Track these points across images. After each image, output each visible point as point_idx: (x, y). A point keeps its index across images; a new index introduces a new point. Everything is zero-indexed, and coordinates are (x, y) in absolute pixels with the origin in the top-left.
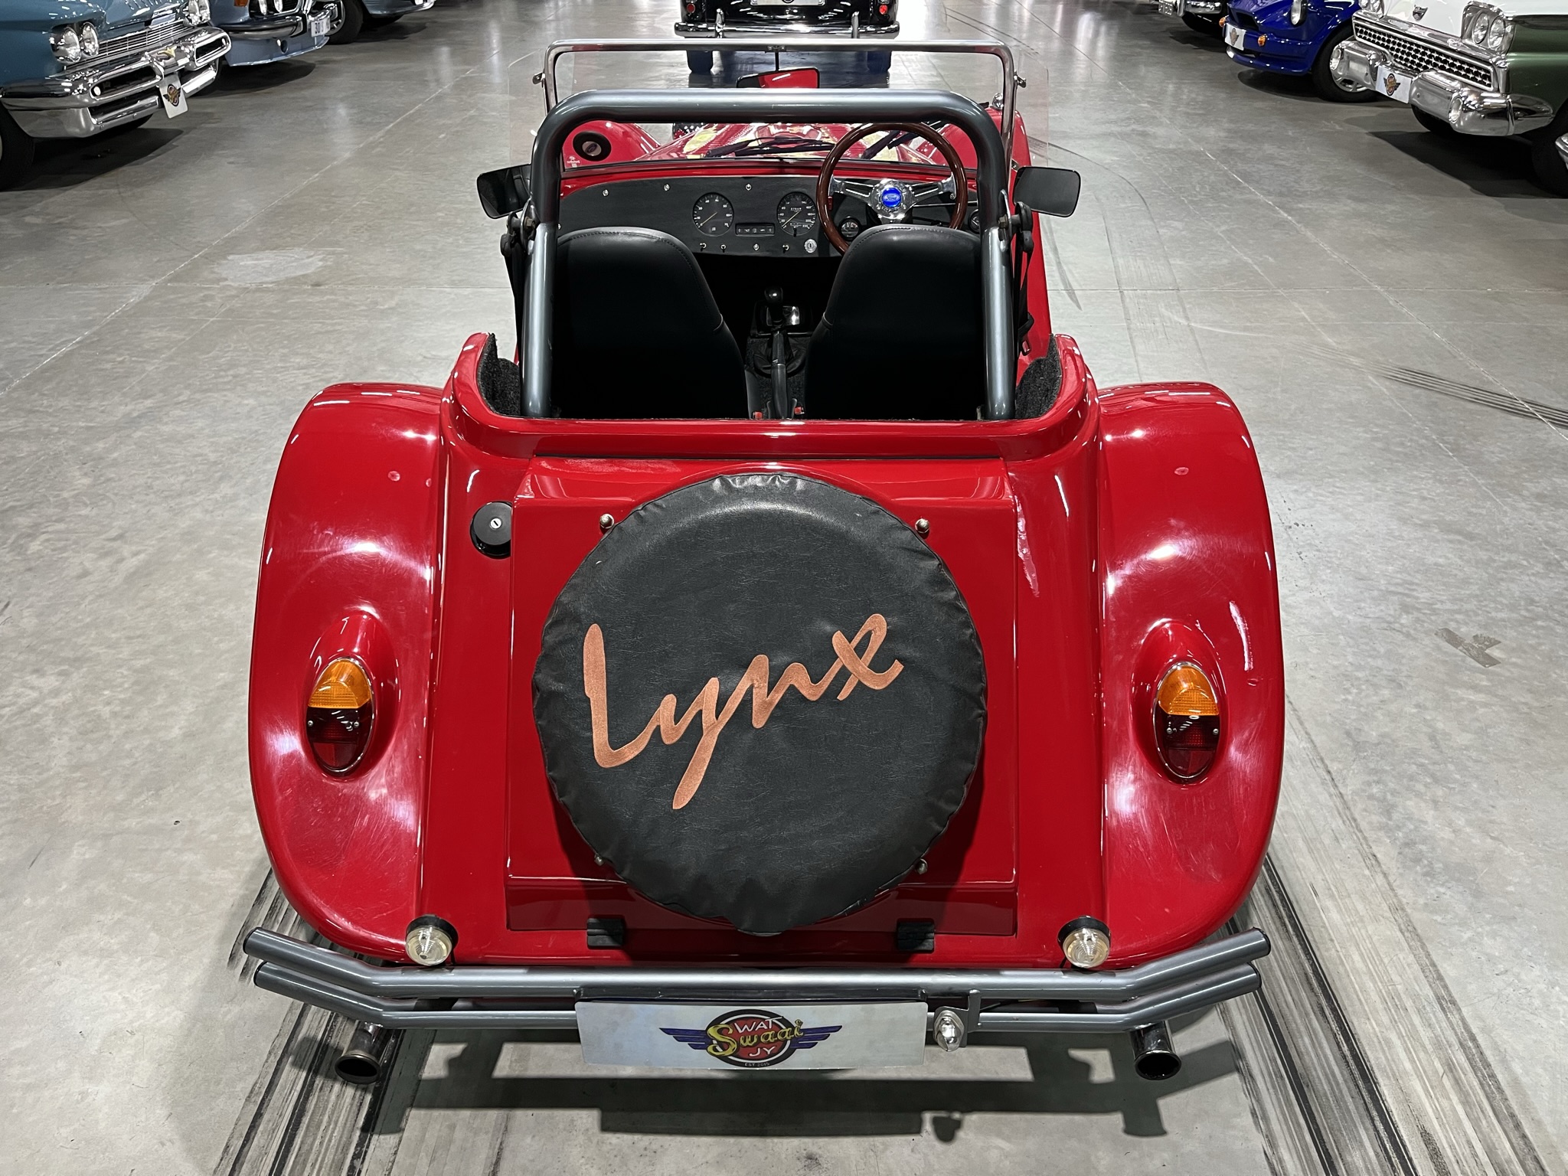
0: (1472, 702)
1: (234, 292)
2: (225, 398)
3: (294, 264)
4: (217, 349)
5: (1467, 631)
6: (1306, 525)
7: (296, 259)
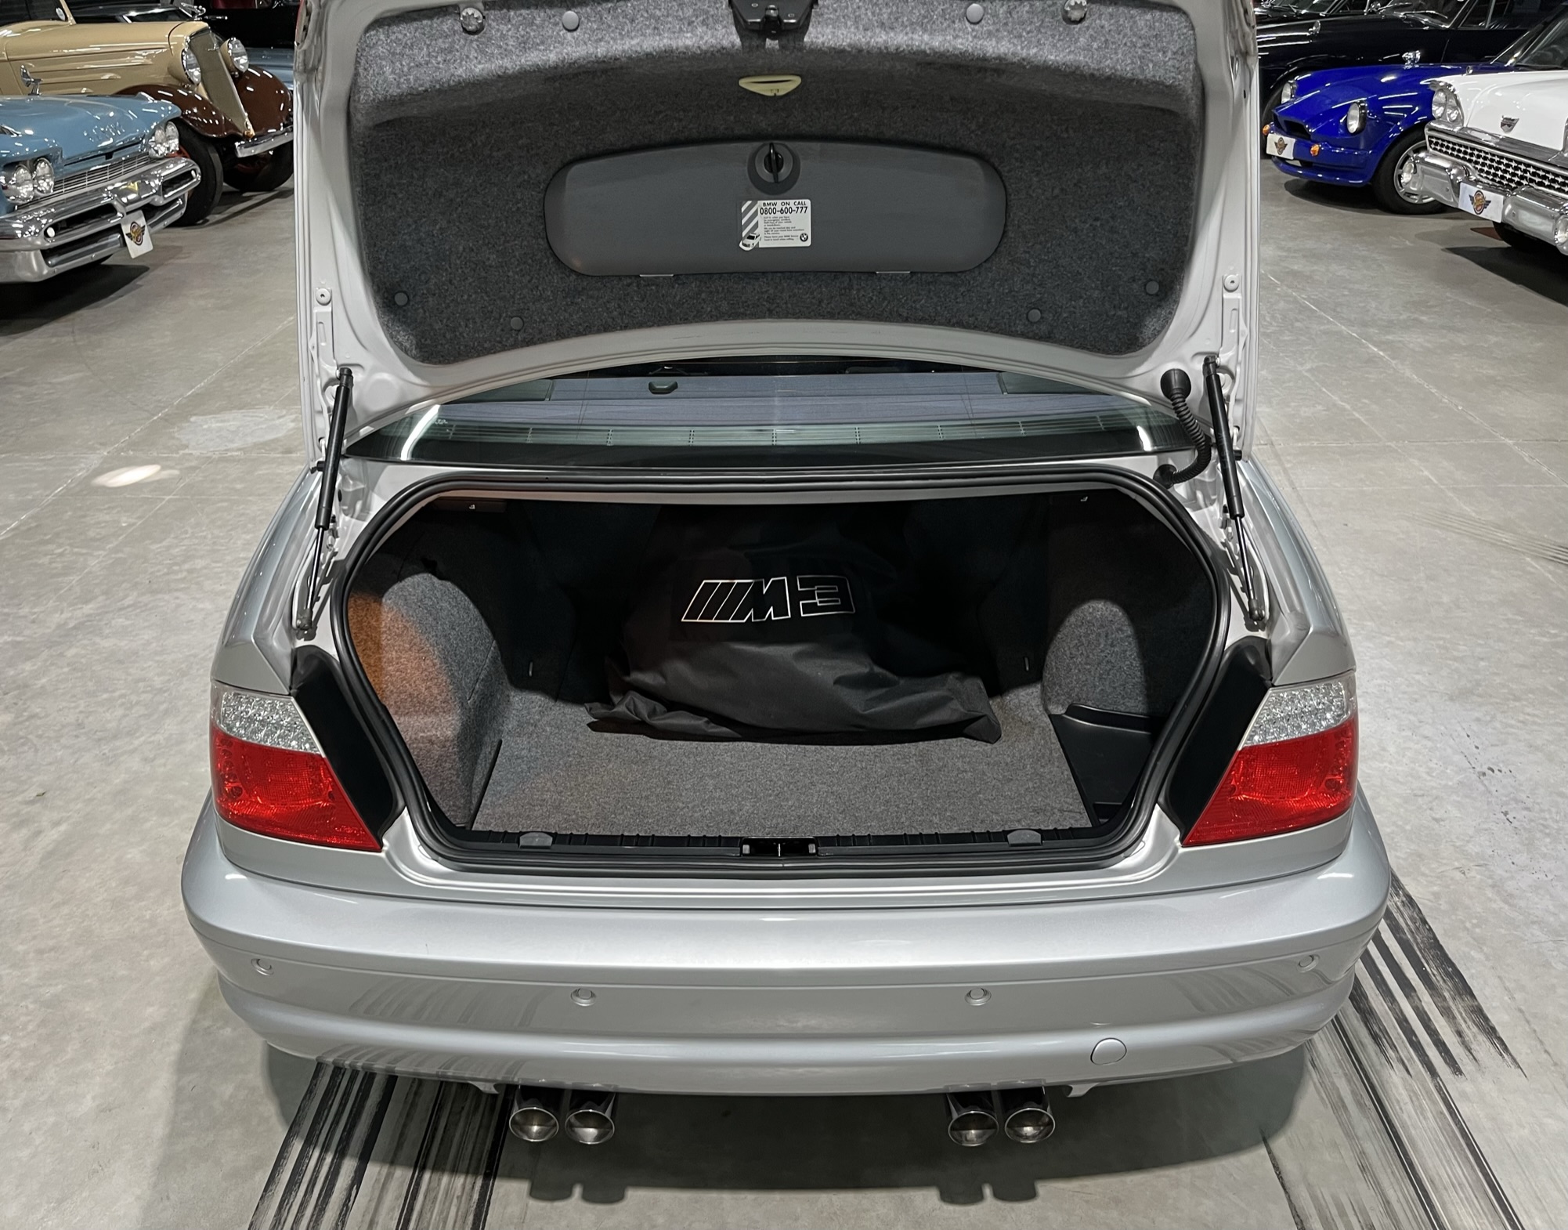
1: (194, 463)
2: (178, 601)
3: (264, 426)
4: (172, 536)
6: (1504, 769)
7: (266, 420)
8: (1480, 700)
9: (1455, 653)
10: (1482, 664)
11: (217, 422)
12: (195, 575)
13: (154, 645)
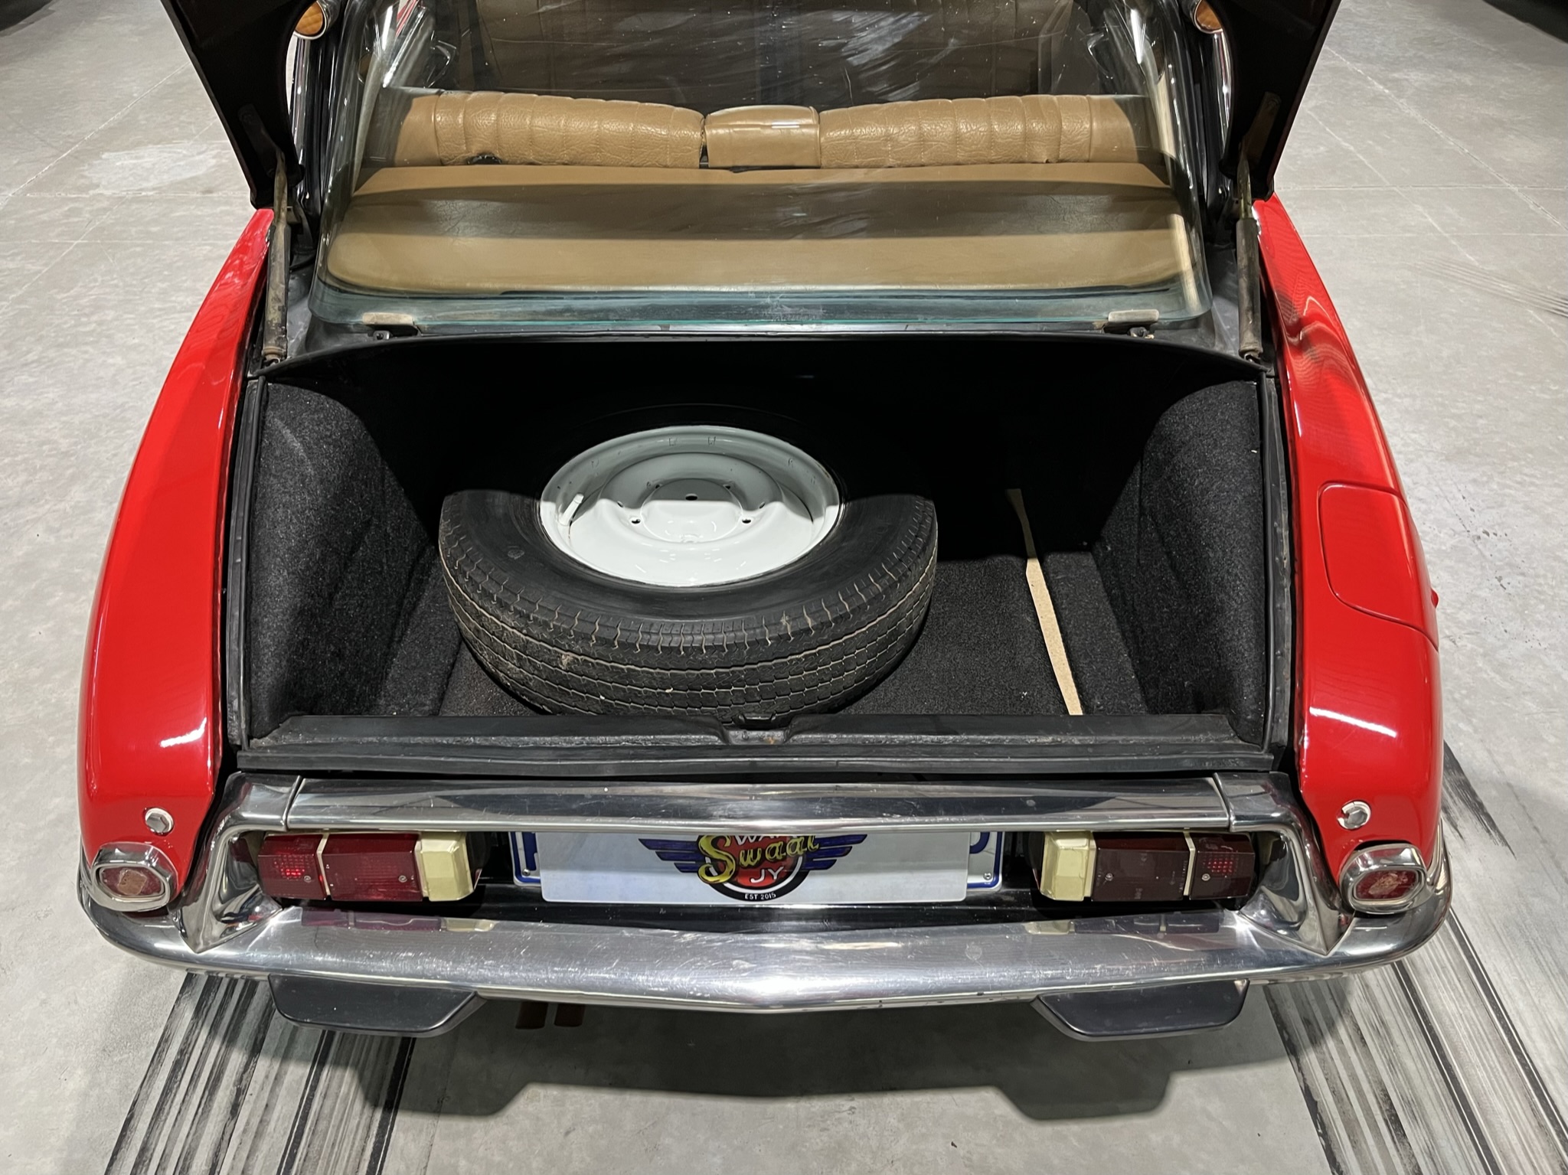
1: (105, 204)
2: (86, 356)
3: (182, 163)
6: (1499, 533)
7: (185, 156)
8: (1477, 459)
9: (1453, 411)
10: (1481, 421)
11: (132, 158)
12: (104, 328)
13: (60, 404)
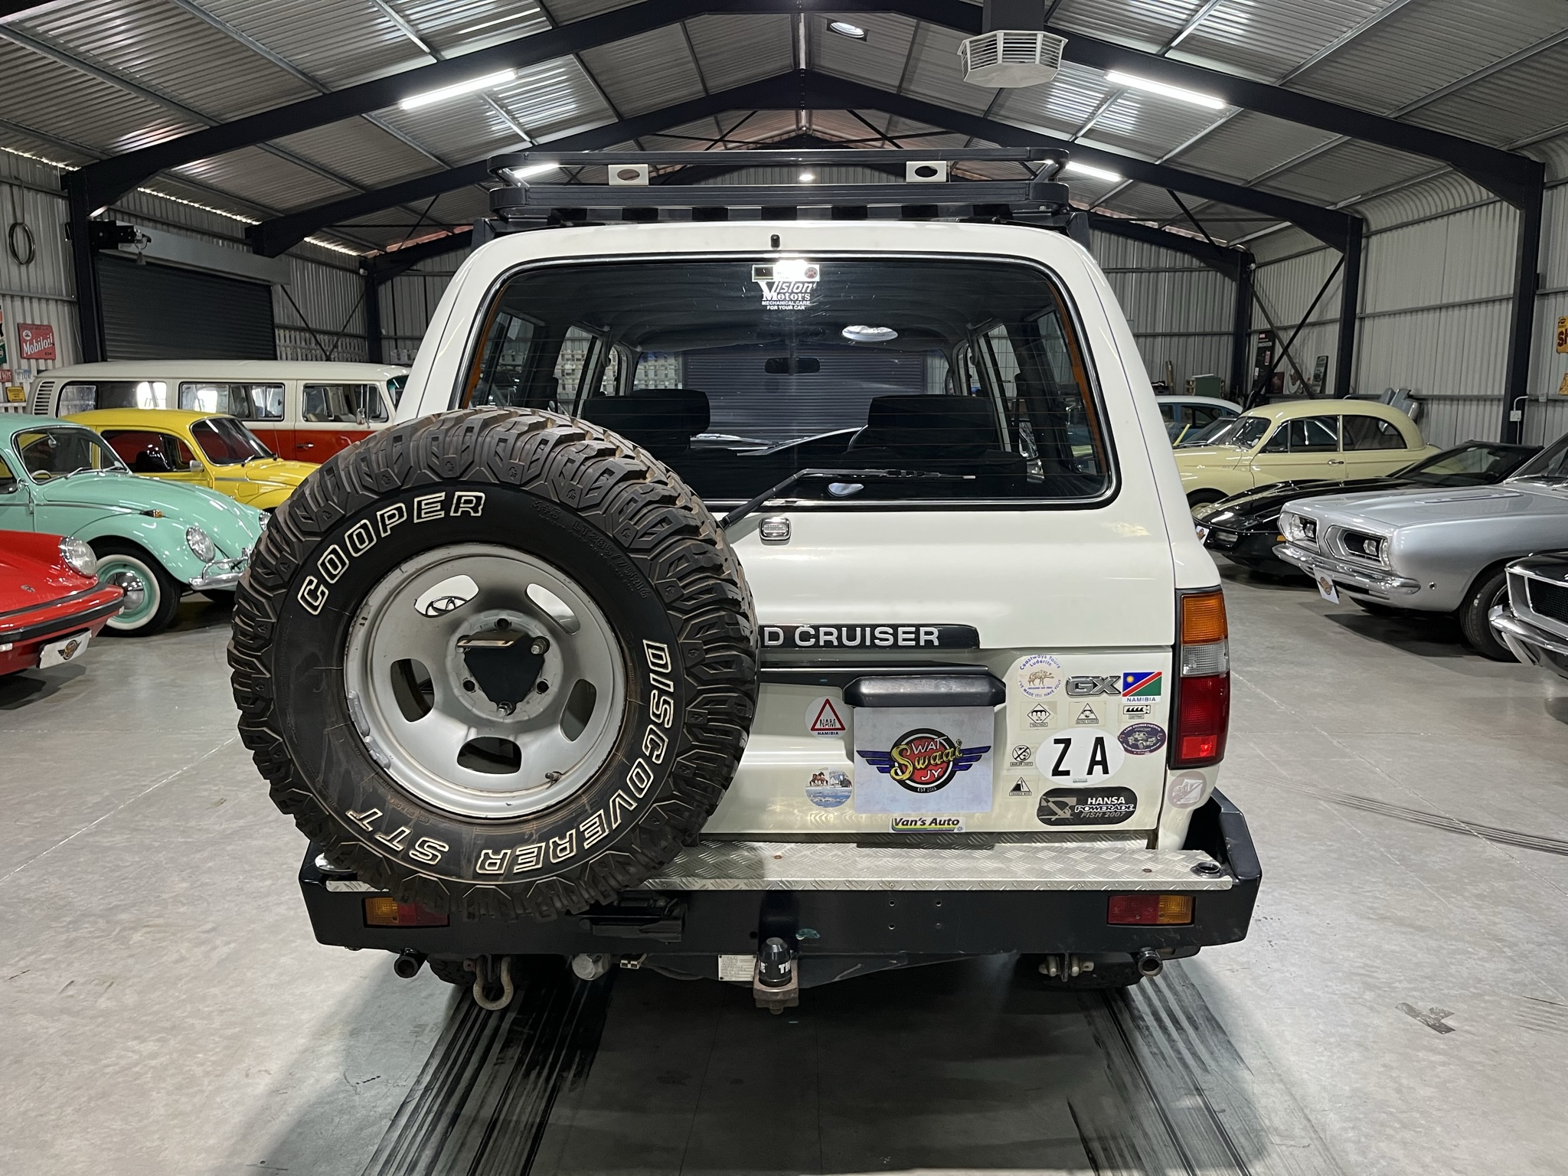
0: (1432, 1062)
5: (1422, 1006)
